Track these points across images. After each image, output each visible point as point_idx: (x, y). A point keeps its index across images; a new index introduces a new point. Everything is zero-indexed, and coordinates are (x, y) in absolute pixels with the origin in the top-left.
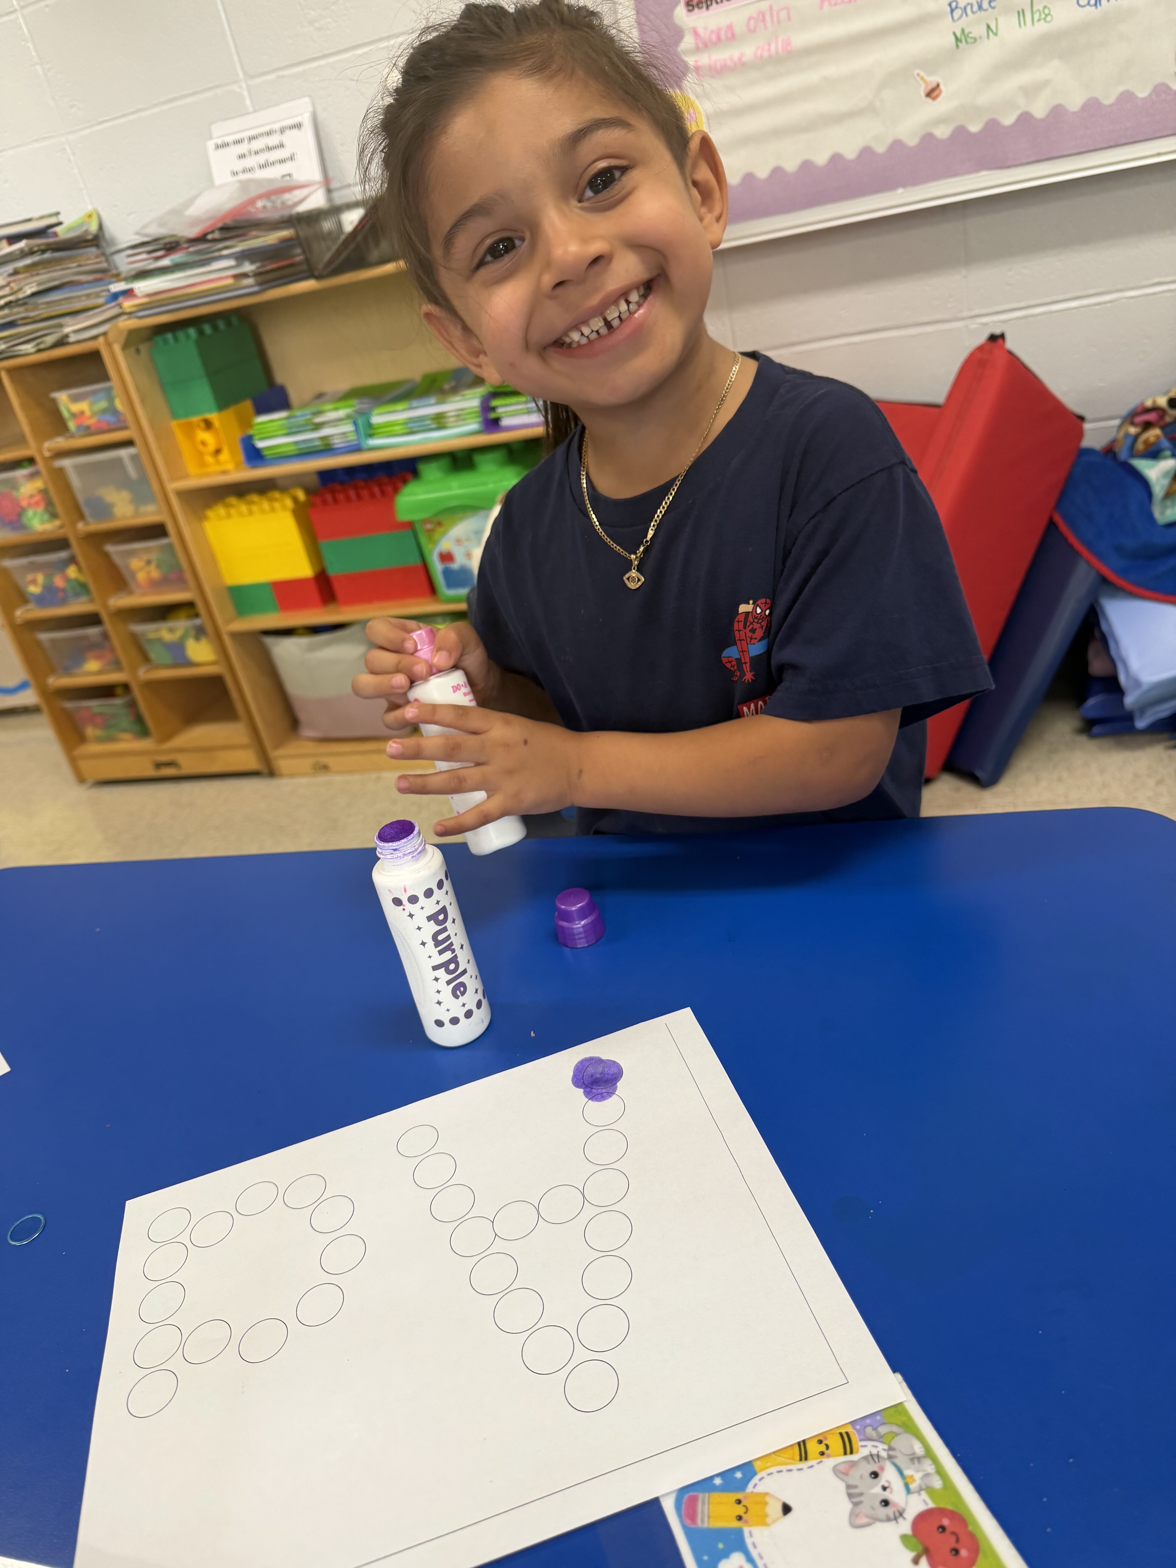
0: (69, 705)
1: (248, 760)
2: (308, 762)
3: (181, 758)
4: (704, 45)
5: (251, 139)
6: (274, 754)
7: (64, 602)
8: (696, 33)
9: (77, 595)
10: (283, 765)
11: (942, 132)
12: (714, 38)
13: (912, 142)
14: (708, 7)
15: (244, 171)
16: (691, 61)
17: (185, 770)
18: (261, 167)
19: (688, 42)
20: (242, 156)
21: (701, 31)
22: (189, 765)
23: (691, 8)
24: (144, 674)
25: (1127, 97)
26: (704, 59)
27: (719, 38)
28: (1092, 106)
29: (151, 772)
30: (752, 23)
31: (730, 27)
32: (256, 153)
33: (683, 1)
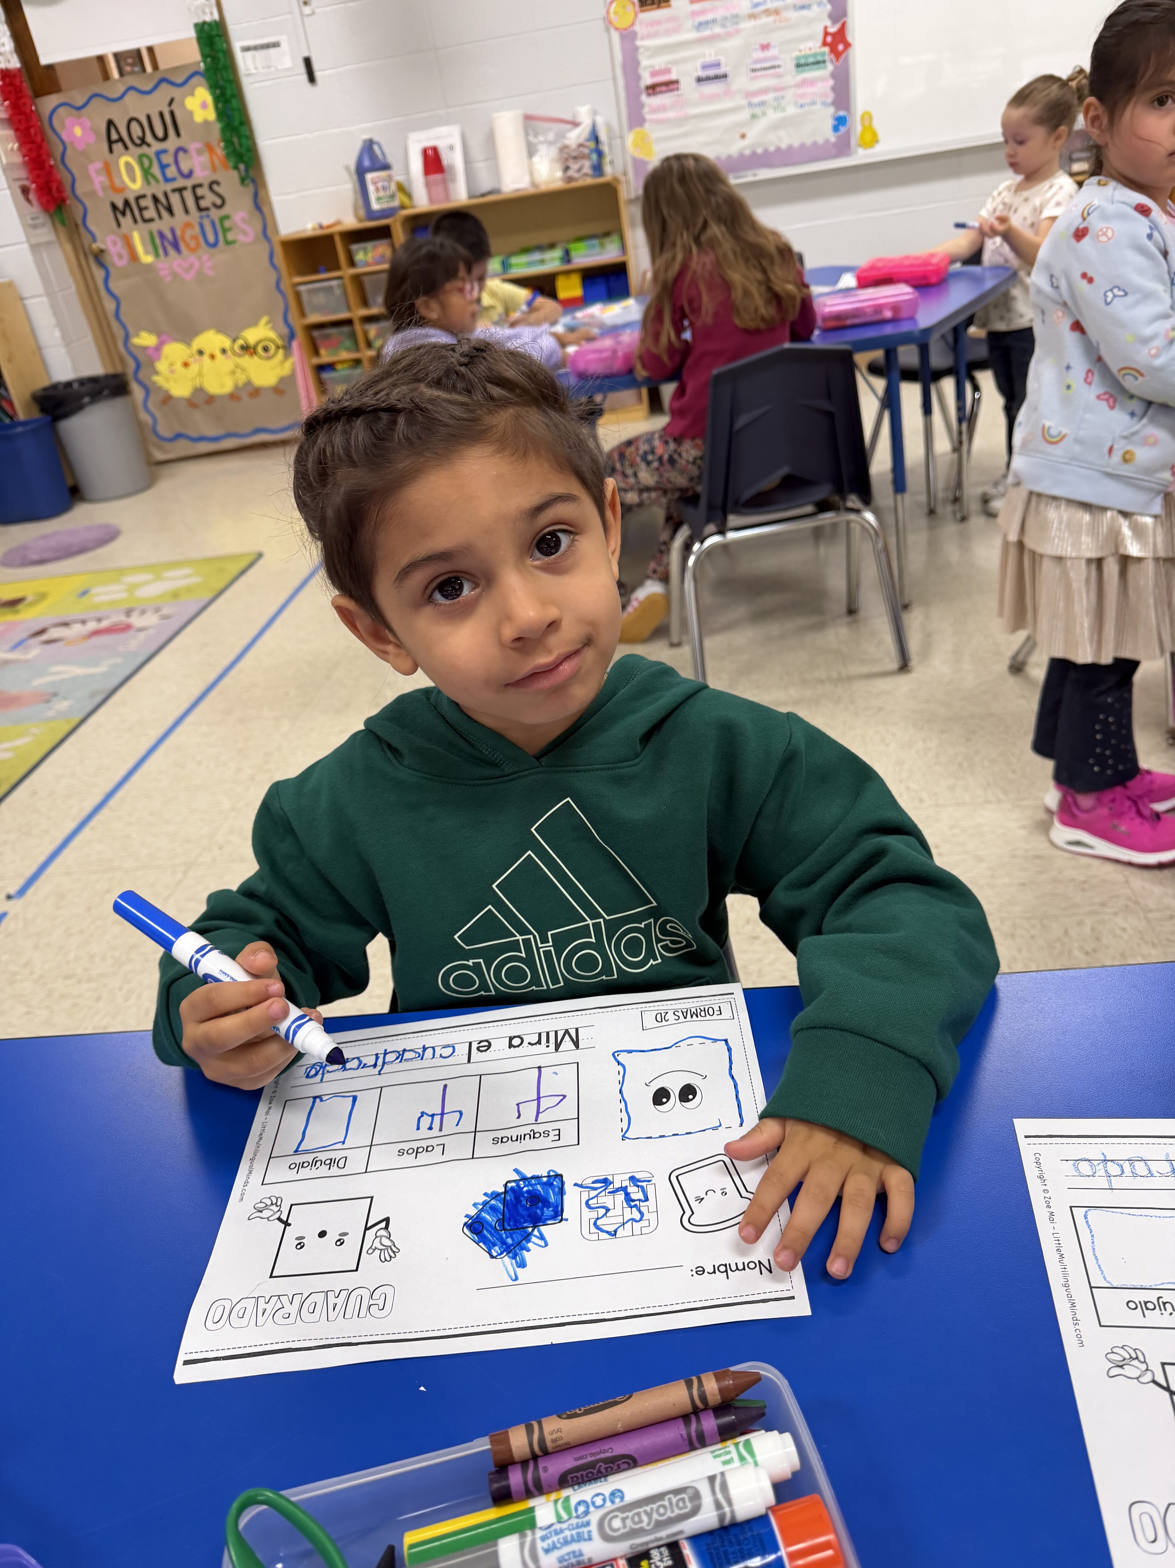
4: (653, 110)
11: (747, 152)
13: (736, 155)
14: (655, 96)
16: (648, 117)
19: (646, 109)
21: (652, 105)
23: (648, 96)
25: (815, 144)
26: (653, 117)
27: (659, 108)
28: (802, 146)
31: (664, 105)
33: (645, 92)
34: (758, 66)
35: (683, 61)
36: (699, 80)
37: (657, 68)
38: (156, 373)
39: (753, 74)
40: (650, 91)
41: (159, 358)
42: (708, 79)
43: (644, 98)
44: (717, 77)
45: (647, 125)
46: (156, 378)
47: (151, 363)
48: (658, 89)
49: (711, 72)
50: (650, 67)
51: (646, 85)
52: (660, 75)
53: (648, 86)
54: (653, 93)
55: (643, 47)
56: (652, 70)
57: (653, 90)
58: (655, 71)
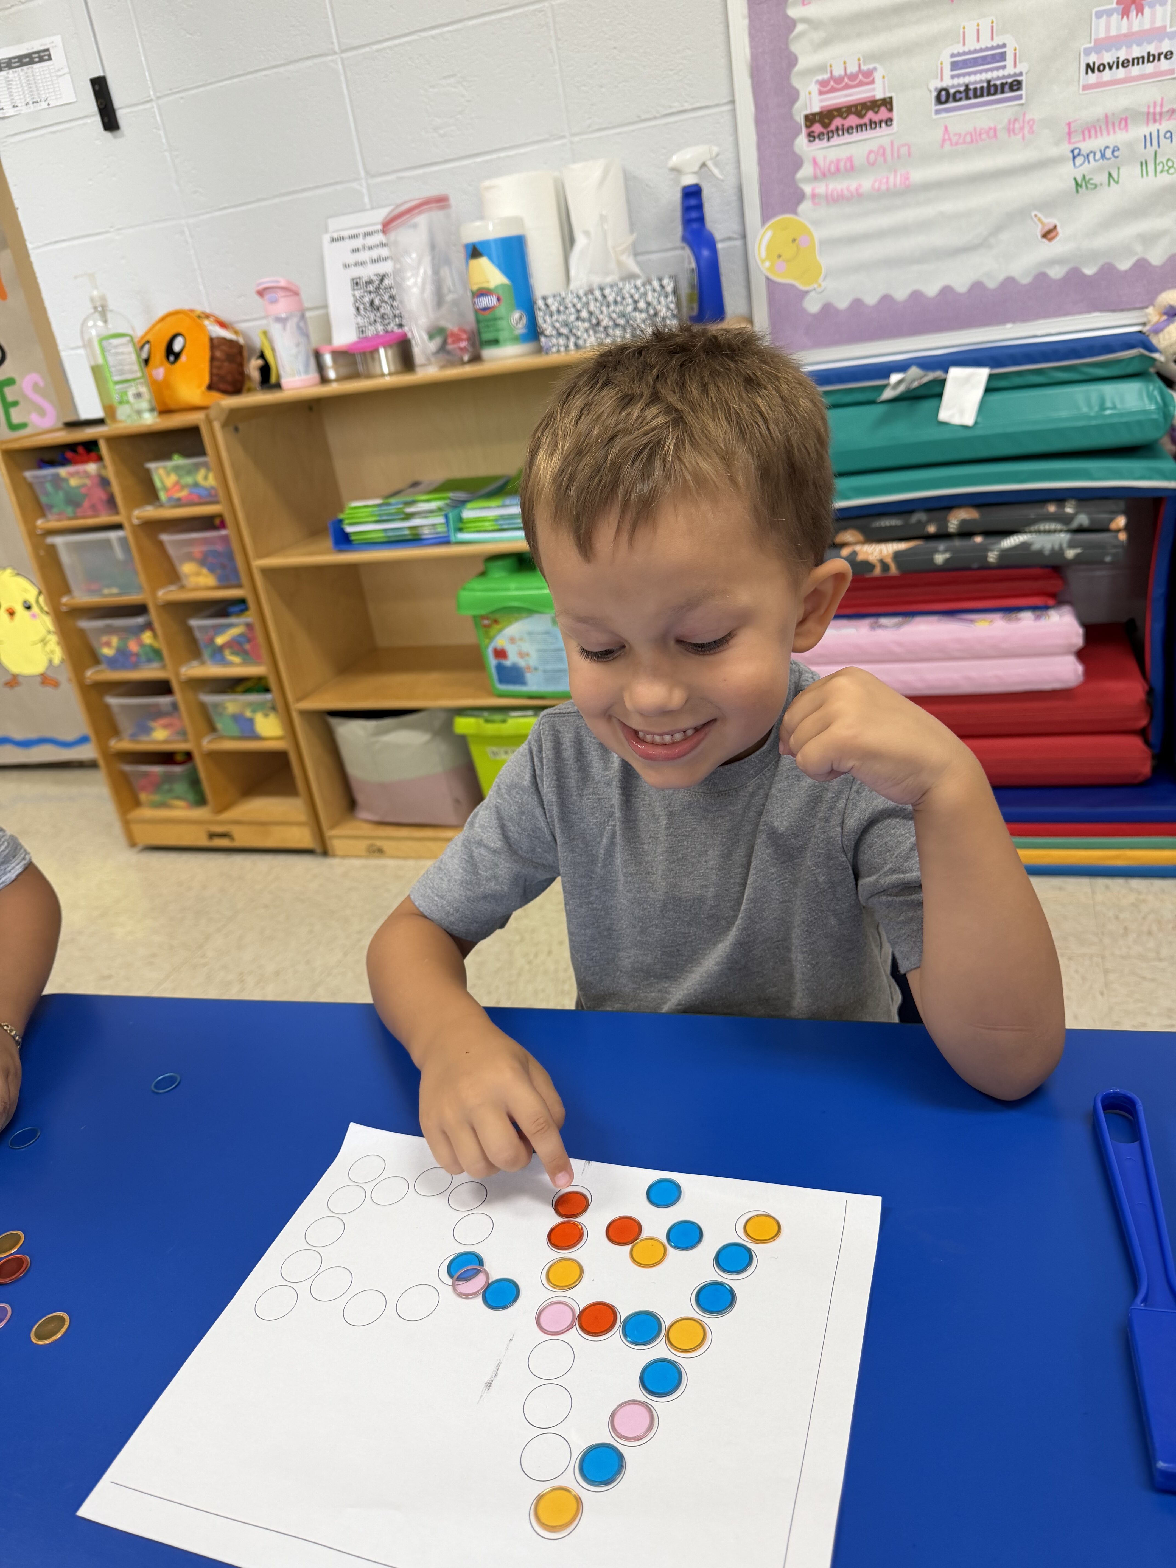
0: (128, 768)
1: (303, 837)
2: (363, 844)
3: (235, 830)
4: (822, 175)
5: (366, 233)
6: (329, 833)
7: (135, 666)
8: (815, 162)
9: (149, 660)
10: (337, 845)
11: (1056, 273)
12: (833, 169)
13: (1025, 280)
14: (829, 139)
15: (356, 264)
16: (807, 189)
17: (237, 844)
18: (374, 261)
19: (806, 171)
20: (355, 250)
21: (820, 161)
22: (242, 838)
23: (812, 139)
24: (208, 744)
26: (821, 188)
27: (838, 169)
29: (204, 842)
30: (872, 157)
31: (850, 159)
32: (370, 248)
33: (804, 131)
34: (1108, 58)
35: (907, 50)
36: (944, 97)
37: (838, 72)
39: (1093, 78)
40: (817, 128)
42: (969, 93)
43: (801, 143)
44: (991, 89)
45: (805, 207)
48: (837, 122)
49: (977, 78)
50: (822, 68)
51: (808, 112)
52: (847, 87)
53: (814, 115)
54: (825, 131)
55: (804, 20)
56: (826, 76)
57: (825, 126)
58: (832, 77)
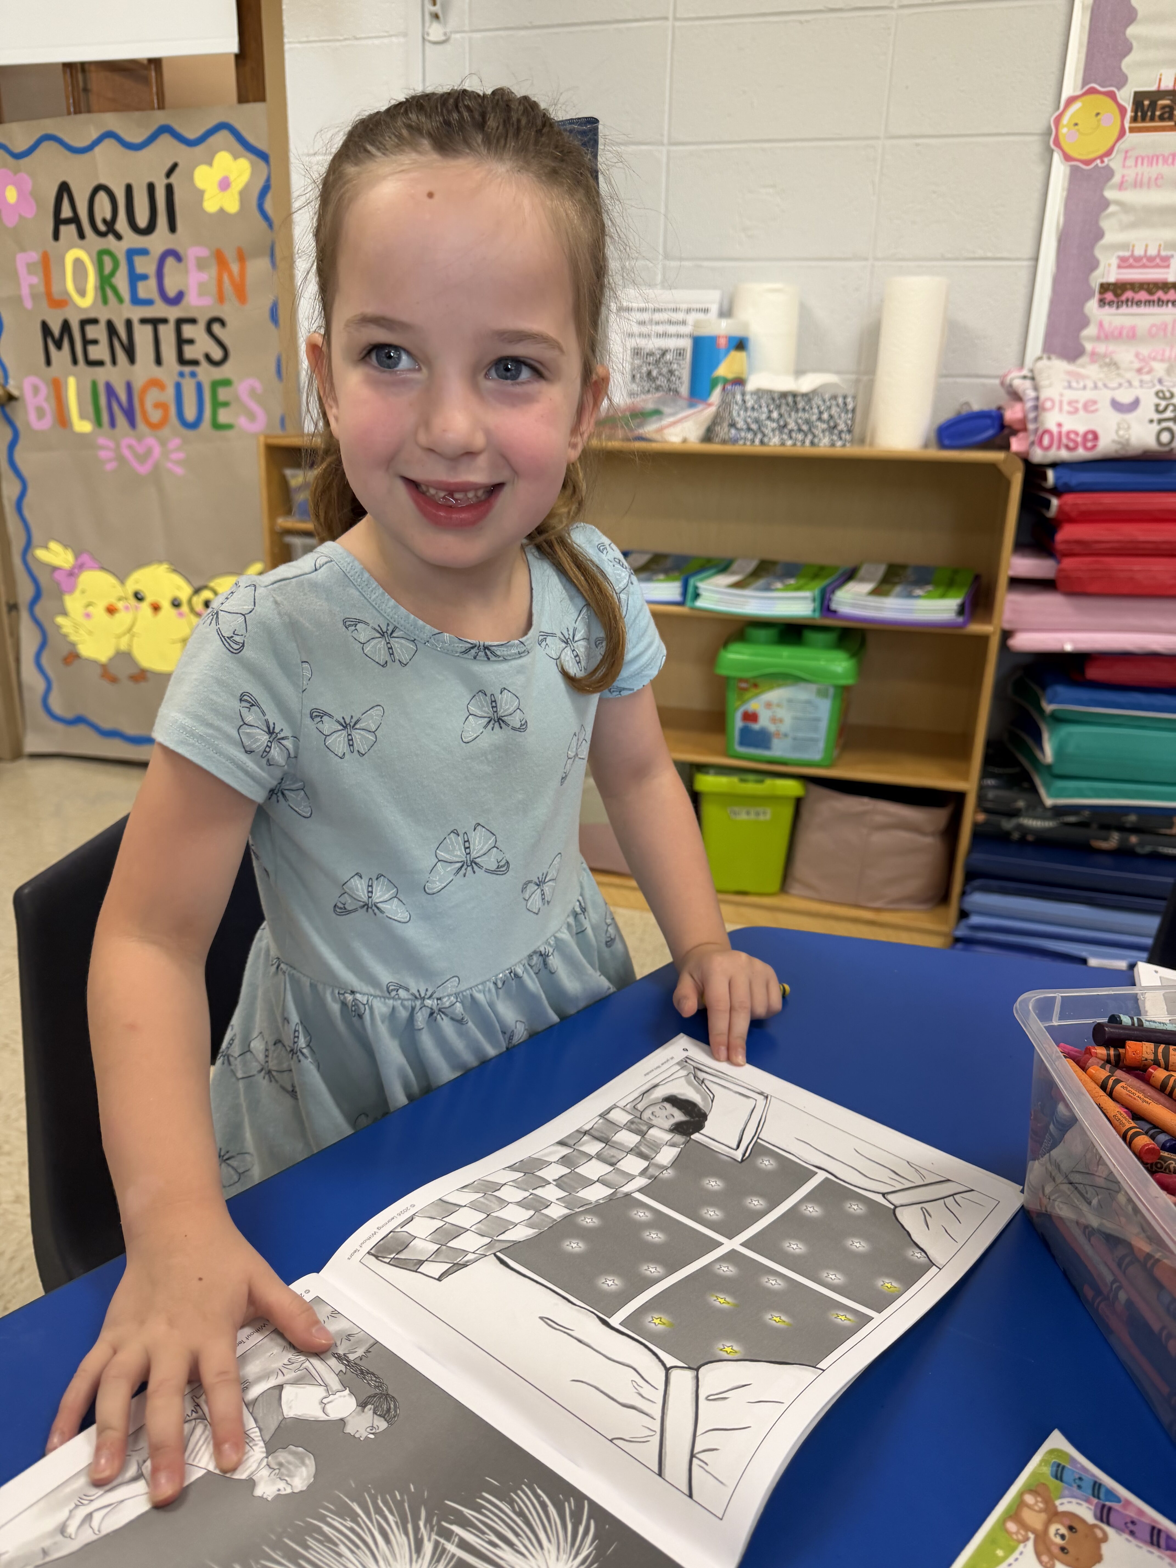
4: (1105, 336)
5: (655, 310)
8: (1101, 325)
12: (1116, 333)
14: (1118, 307)
15: (641, 335)
16: (1088, 346)
18: (659, 335)
19: (1090, 331)
20: (642, 323)
21: (1106, 325)
23: (1102, 304)
26: (1101, 348)
27: (1120, 334)
30: (1154, 330)
31: (1133, 329)
32: (657, 323)
33: (1097, 296)
37: (1139, 252)
38: (65, 613)
40: (1109, 296)
41: (71, 589)
43: (1092, 306)
45: (1084, 360)
46: (60, 620)
47: (59, 594)
48: (1129, 294)
50: (1124, 246)
51: (1104, 280)
52: (1144, 266)
53: (1109, 284)
54: (1115, 300)
55: (1118, 203)
56: (1127, 254)
57: (1117, 295)
58: (1132, 256)
